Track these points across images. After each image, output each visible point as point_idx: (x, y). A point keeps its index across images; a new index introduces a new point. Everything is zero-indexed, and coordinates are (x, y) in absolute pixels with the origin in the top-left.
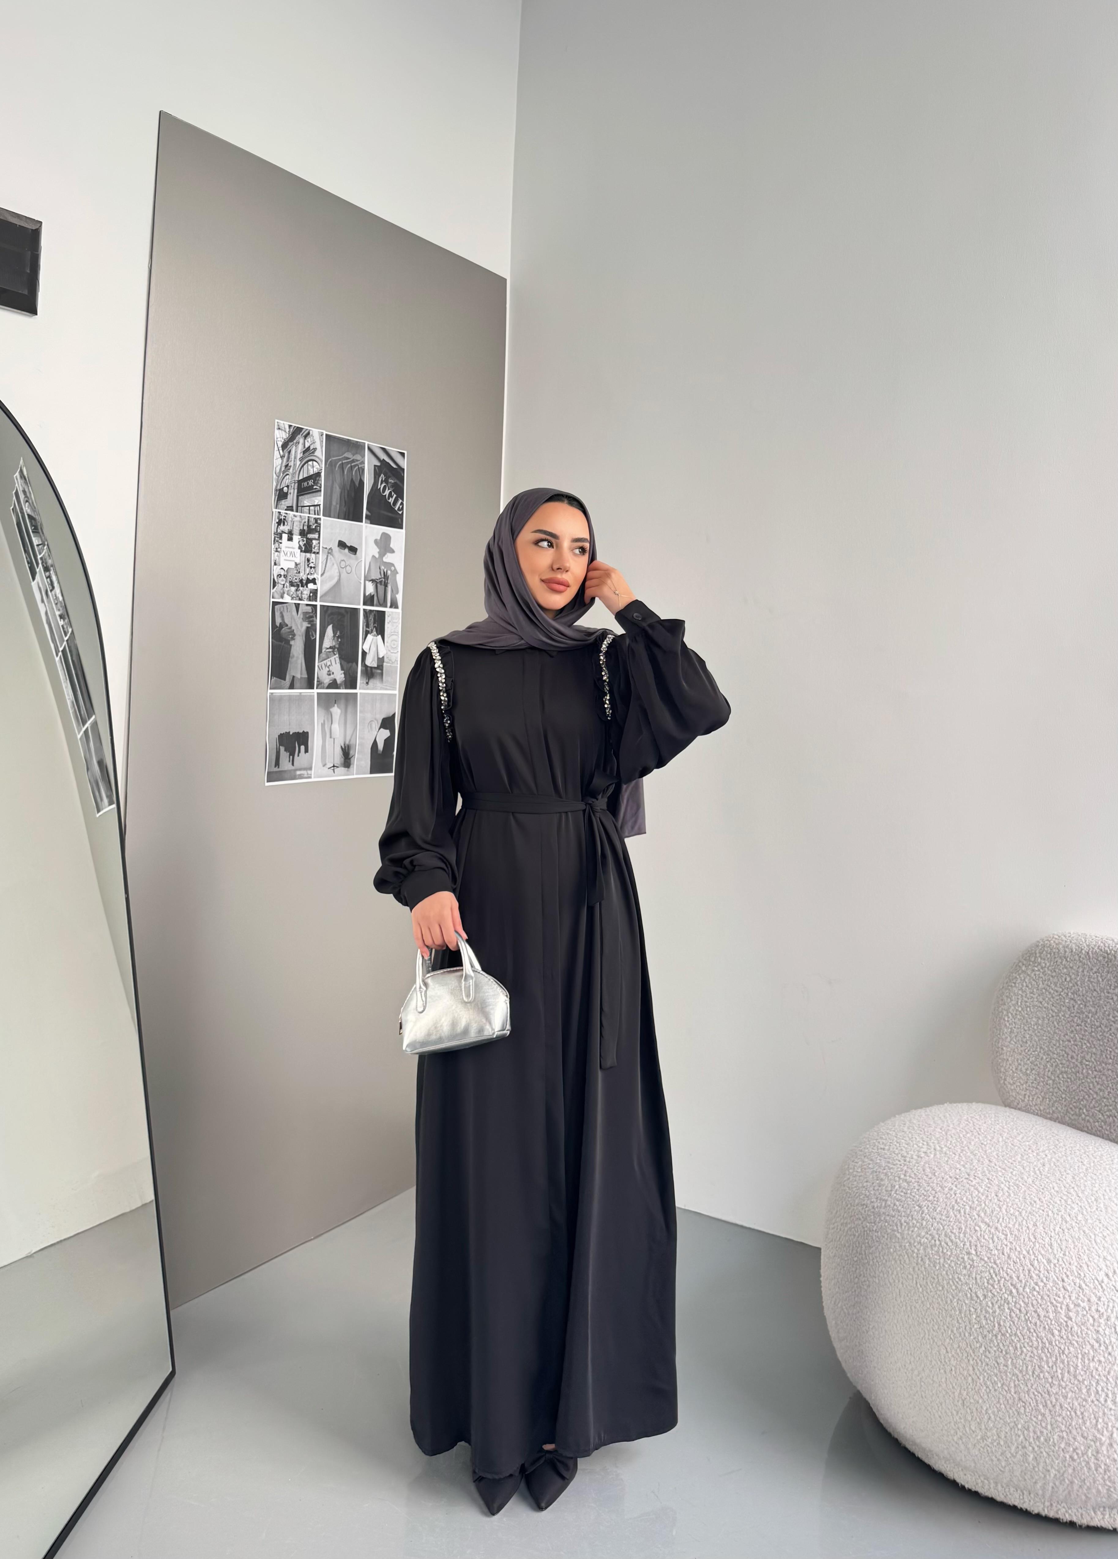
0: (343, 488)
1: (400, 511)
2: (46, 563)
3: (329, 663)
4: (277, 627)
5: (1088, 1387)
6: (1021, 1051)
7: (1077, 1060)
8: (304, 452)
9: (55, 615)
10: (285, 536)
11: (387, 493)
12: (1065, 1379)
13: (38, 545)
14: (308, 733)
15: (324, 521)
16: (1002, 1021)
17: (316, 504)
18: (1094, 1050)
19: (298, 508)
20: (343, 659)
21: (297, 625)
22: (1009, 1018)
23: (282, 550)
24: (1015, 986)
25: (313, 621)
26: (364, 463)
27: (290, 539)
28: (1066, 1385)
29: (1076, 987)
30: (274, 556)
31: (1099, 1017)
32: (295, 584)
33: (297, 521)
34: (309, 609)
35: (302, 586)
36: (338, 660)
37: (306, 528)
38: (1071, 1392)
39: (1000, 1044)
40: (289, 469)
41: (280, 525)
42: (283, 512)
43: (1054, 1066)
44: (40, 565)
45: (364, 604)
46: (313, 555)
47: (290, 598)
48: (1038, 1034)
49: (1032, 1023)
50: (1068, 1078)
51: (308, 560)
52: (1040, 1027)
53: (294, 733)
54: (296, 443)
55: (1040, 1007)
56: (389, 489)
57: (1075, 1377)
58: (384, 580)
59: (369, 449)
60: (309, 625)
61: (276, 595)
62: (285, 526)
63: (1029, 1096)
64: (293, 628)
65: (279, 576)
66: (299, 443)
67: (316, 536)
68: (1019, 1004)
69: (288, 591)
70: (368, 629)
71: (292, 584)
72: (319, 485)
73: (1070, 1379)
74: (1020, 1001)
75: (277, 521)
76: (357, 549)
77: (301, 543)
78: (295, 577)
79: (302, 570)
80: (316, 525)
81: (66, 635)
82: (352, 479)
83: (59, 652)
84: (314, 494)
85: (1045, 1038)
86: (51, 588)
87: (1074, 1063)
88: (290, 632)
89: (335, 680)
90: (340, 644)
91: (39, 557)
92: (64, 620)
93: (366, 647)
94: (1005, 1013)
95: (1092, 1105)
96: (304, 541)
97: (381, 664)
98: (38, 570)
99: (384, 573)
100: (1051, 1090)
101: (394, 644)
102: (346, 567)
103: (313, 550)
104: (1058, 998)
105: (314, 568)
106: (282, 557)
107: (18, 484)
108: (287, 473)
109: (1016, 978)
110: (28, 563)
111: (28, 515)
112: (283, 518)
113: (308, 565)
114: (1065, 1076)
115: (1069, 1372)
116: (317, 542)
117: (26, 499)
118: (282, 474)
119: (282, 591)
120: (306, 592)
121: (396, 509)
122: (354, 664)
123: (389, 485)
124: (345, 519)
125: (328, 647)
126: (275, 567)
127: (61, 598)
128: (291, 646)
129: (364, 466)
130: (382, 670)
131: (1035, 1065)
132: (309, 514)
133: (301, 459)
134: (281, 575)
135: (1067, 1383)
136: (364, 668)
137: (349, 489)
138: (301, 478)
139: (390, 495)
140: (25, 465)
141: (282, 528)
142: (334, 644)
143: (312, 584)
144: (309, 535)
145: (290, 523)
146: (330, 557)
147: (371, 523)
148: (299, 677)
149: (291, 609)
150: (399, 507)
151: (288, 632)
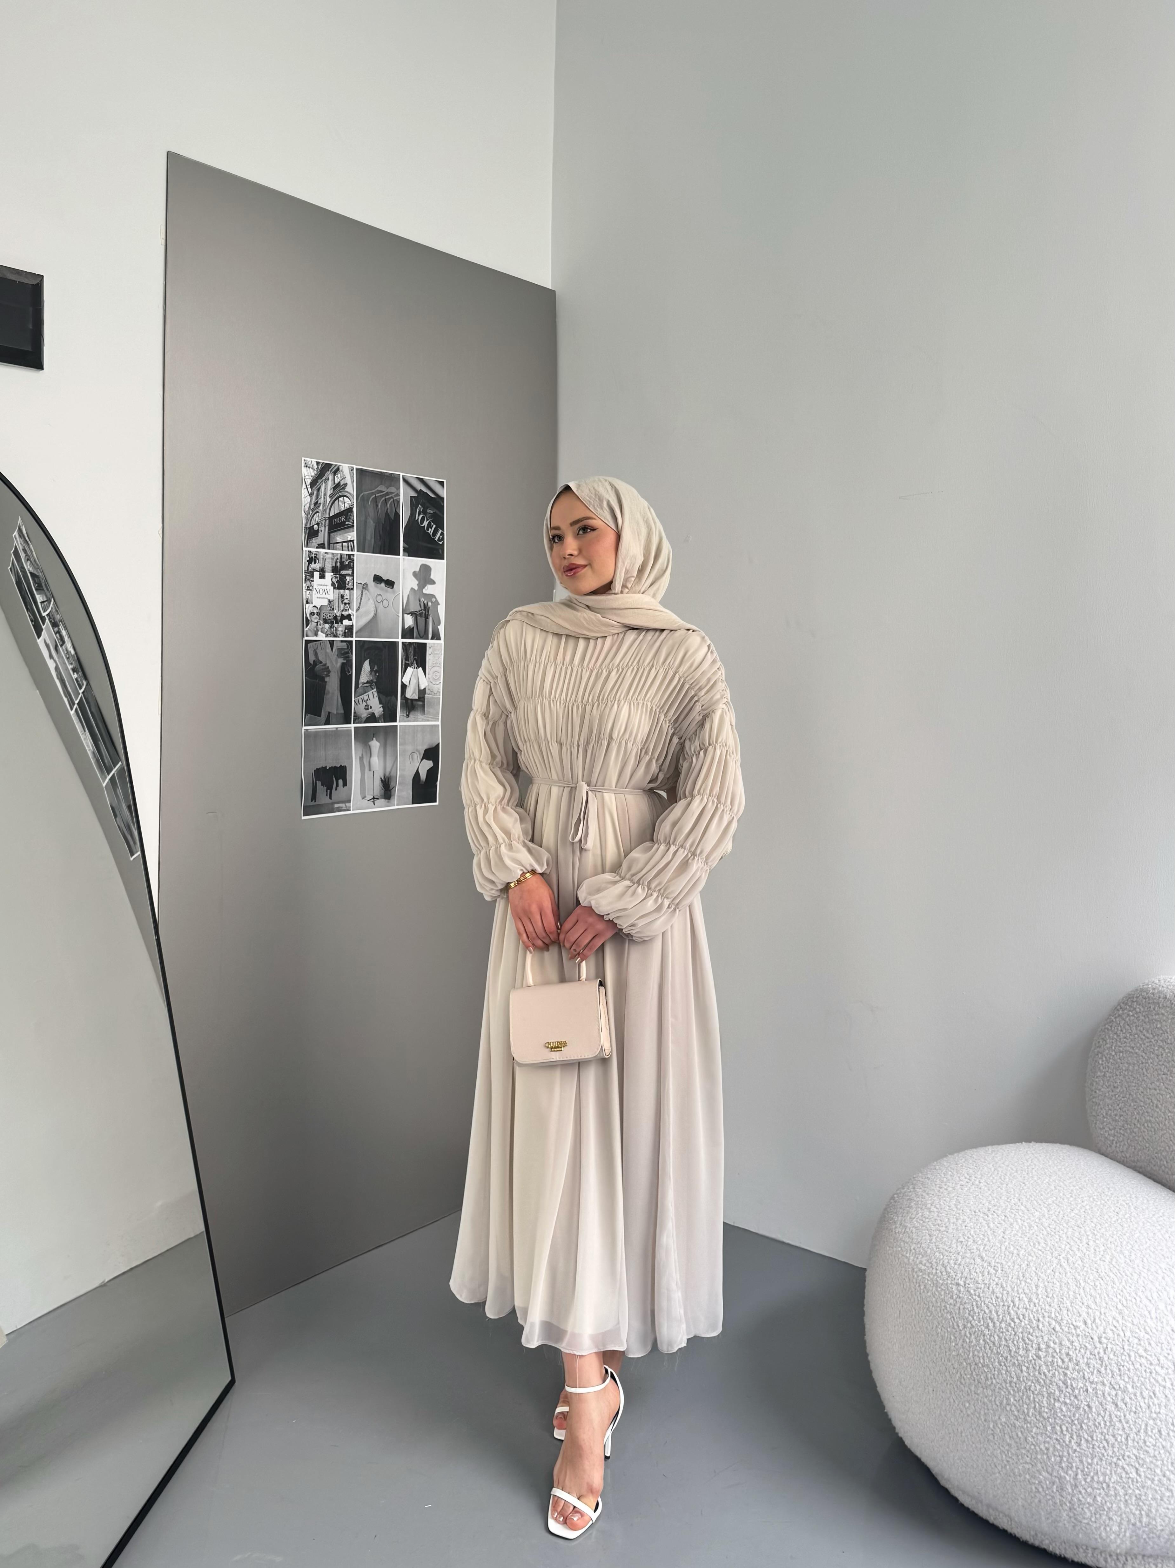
0: (377, 522)
4: (311, 665)
8: (334, 489)
9: (67, 669)
10: (317, 575)
14: (345, 766)
19: (330, 545)
20: (381, 693)
21: (331, 662)
23: (314, 587)
25: (348, 657)
27: (322, 576)
30: (306, 595)
32: (330, 621)
33: (330, 558)
34: (344, 645)
35: (337, 623)
36: (376, 694)
37: (338, 564)
40: (319, 507)
41: (311, 563)
42: (314, 550)
44: (47, 622)
45: (402, 638)
51: (342, 596)
53: (331, 768)
54: (326, 480)
58: (424, 612)
60: (345, 661)
61: (309, 633)
62: (317, 564)
66: (328, 479)
67: (350, 572)
70: (407, 662)
75: (308, 559)
77: (334, 580)
78: (329, 614)
79: (336, 606)
80: (349, 561)
81: (81, 688)
83: (74, 705)
84: (347, 530)
88: (325, 669)
89: (373, 714)
90: (378, 679)
91: (44, 614)
92: (80, 673)
93: (406, 680)
97: (421, 696)
98: (44, 626)
99: (424, 604)
101: (438, 676)
103: (347, 586)
106: (315, 595)
107: (18, 544)
108: (317, 511)
110: (32, 621)
111: (31, 573)
112: (313, 556)
113: (342, 602)
117: (27, 557)
118: (312, 512)
120: (341, 629)
122: (393, 697)
125: (365, 681)
127: (73, 652)
128: (326, 683)
130: (424, 702)
132: (343, 550)
133: (331, 497)
136: (404, 701)
138: (332, 515)
140: (23, 524)
141: (313, 566)
142: (371, 678)
143: (347, 620)
144: (341, 572)
145: (321, 561)
146: (365, 592)
147: (409, 556)
148: (335, 713)
149: (325, 646)
150: (439, 537)
151: (322, 669)
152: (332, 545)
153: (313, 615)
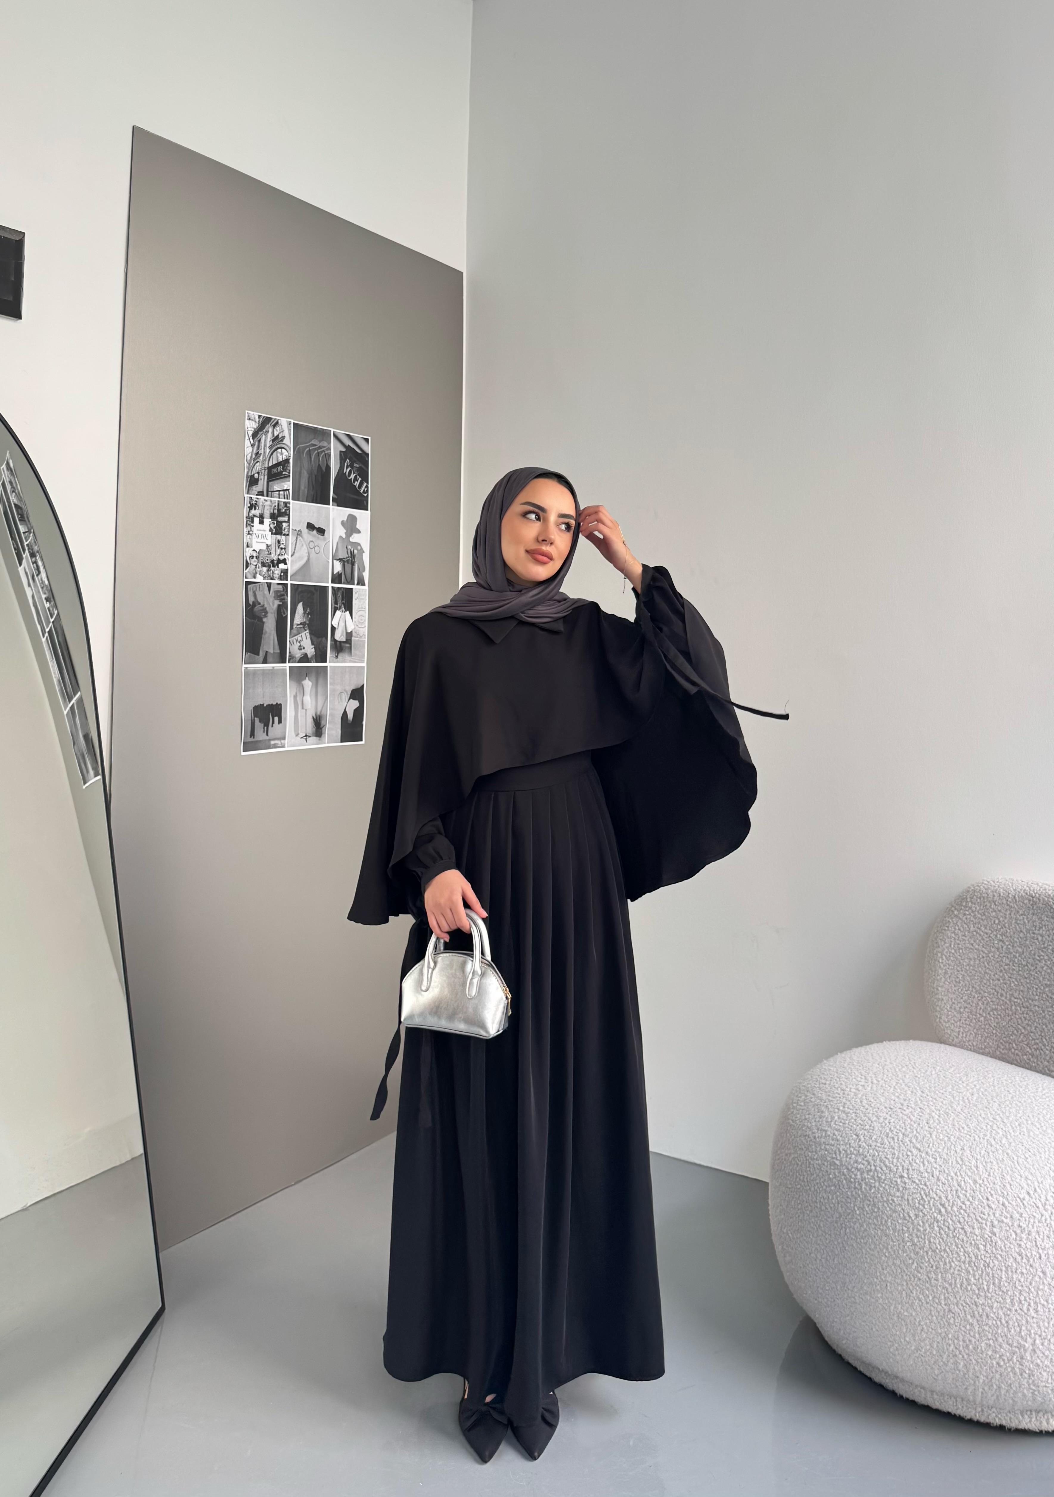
0: (310, 474)
1: (365, 493)
2: (32, 550)
3: (300, 639)
4: (250, 605)
5: (1012, 1298)
6: (955, 990)
7: (1006, 998)
8: (273, 441)
9: (41, 598)
10: (256, 520)
11: (352, 476)
12: (991, 1290)
13: (24, 533)
14: (281, 704)
15: (294, 505)
16: (937, 963)
17: (285, 489)
18: (1022, 988)
19: (269, 493)
20: (313, 634)
21: (269, 603)
22: (943, 959)
23: (254, 532)
24: (948, 930)
25: (284, 599)
26: (330, 450)
27: (261, 522)
28: (992, 1296)
29: (1005, 929)
30: (246, 539)
31: (1025, 957)
32: (267, 564)
33: (268, 505)
34: (280, 587)
35: (274, 566)
36: (308, 635)
37: (276, 511)
38: (996, 1303)
39: (935, 986)
40: (259, 457)
41: (252, 509)
42: (254, 497)
43: (985, 1004)
44: (27, 551)
45: (332, 582)
46: (283, 537)
47: (262, 578)
48: (970, 974)
49: (965, 964)
50: (998, 1015)
51: (279, 542)
52: (971, 968)
53: (268, 705)
54: (266, 432)
55: (971, 949)
56: (354, 473)
57: (1000, 1288)
58: (351, 559)
59: (335, 436)
60: (281, 603)
61: (249, 575)
62: (256, 511)
63: (963, 1033)
64: (266, 606)
65: (252, 557)
66: (268, 432)
67: (286, 519)
68: (952, 946)
69: (260, 571)
70: (336, 606)
71: (263, 565)
72: (288, 471)
73: (995, 1291)
74: (953, 943)
75: (249, 505)
76: (325, 530)
77: (271, 526)
78: (267, 558)
79: (273, 551)
80: (285, 508)
81: (52, 617)
82: (319, 465)
83: (45, 632)
84: (283, 480)
85: (976, 978)
86: (37, 573)
87: (1003, 1000)
88: (263, 610)
89: (306, 655)
90: (310, 620)
91: (26, 543)
92: (50, 603)
93: (335, 623)
94: (939, 955)
95: (1020, 1040)
96: (274, 524)
97: (349, 638)
98: (24, 556)
99: (351, 552)
100: (983, 1026)
101: (362, 620)
102: (314, 547)
103: (284, 532)
104: (988, 939)
105: (285, 549)
106: (254, 539)
107: (5, 476)
108: (258, 460)
109: (949, 921)
110: (15, 549)
111: (15, 505)
112: (254, 502)
113: (279, 547)
114: (995, 1013)
115: (994, 1284)
116: (287, 524)
117: (13, 489)
118: (252, 462)
119: (254, 572)
120: (277, 572)
121: (362, 491)
122: (324, 639)
123: (354, 470)
124: (313, 502)
125: (299, 623)
126: (248, 549)
127: (47, 582)
128: (263, 623)
129: (330, 452)
130: (350, 644)
131: (967, 1004)
132: (279, 498)
133: (270, 448)
134: (253, 556)
135: (993, 1294)
136: (333, 643)
137: (316, 474)
138: (271, 464)
139: (356, 479)
140: (11, 457)
141: (253, 512)
142: (304, 620)
143: (283, 564)
144: (279, 518)
145: (261, 507)
146: (299, 538)
147: (338, 506)
148: (272, 652)
149: (263, 589)
150: (364, 490)
151: (261, 610)
152: (270, 493)
153: (253, 558)
